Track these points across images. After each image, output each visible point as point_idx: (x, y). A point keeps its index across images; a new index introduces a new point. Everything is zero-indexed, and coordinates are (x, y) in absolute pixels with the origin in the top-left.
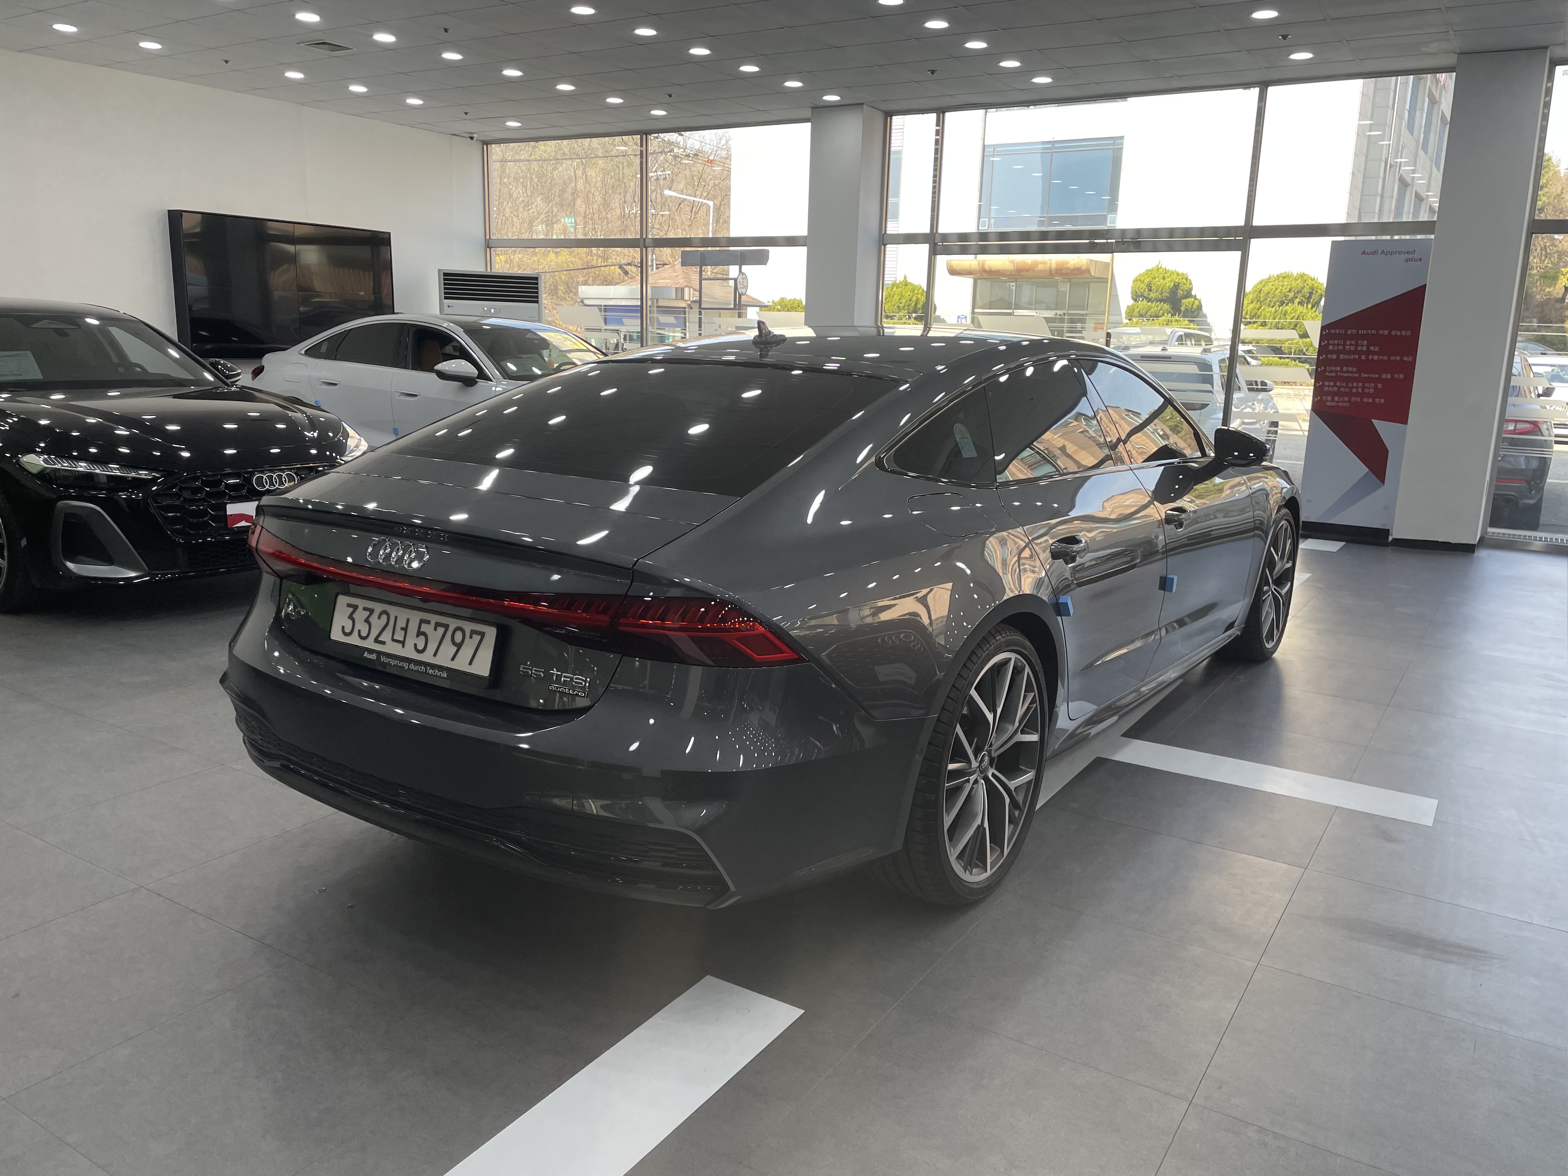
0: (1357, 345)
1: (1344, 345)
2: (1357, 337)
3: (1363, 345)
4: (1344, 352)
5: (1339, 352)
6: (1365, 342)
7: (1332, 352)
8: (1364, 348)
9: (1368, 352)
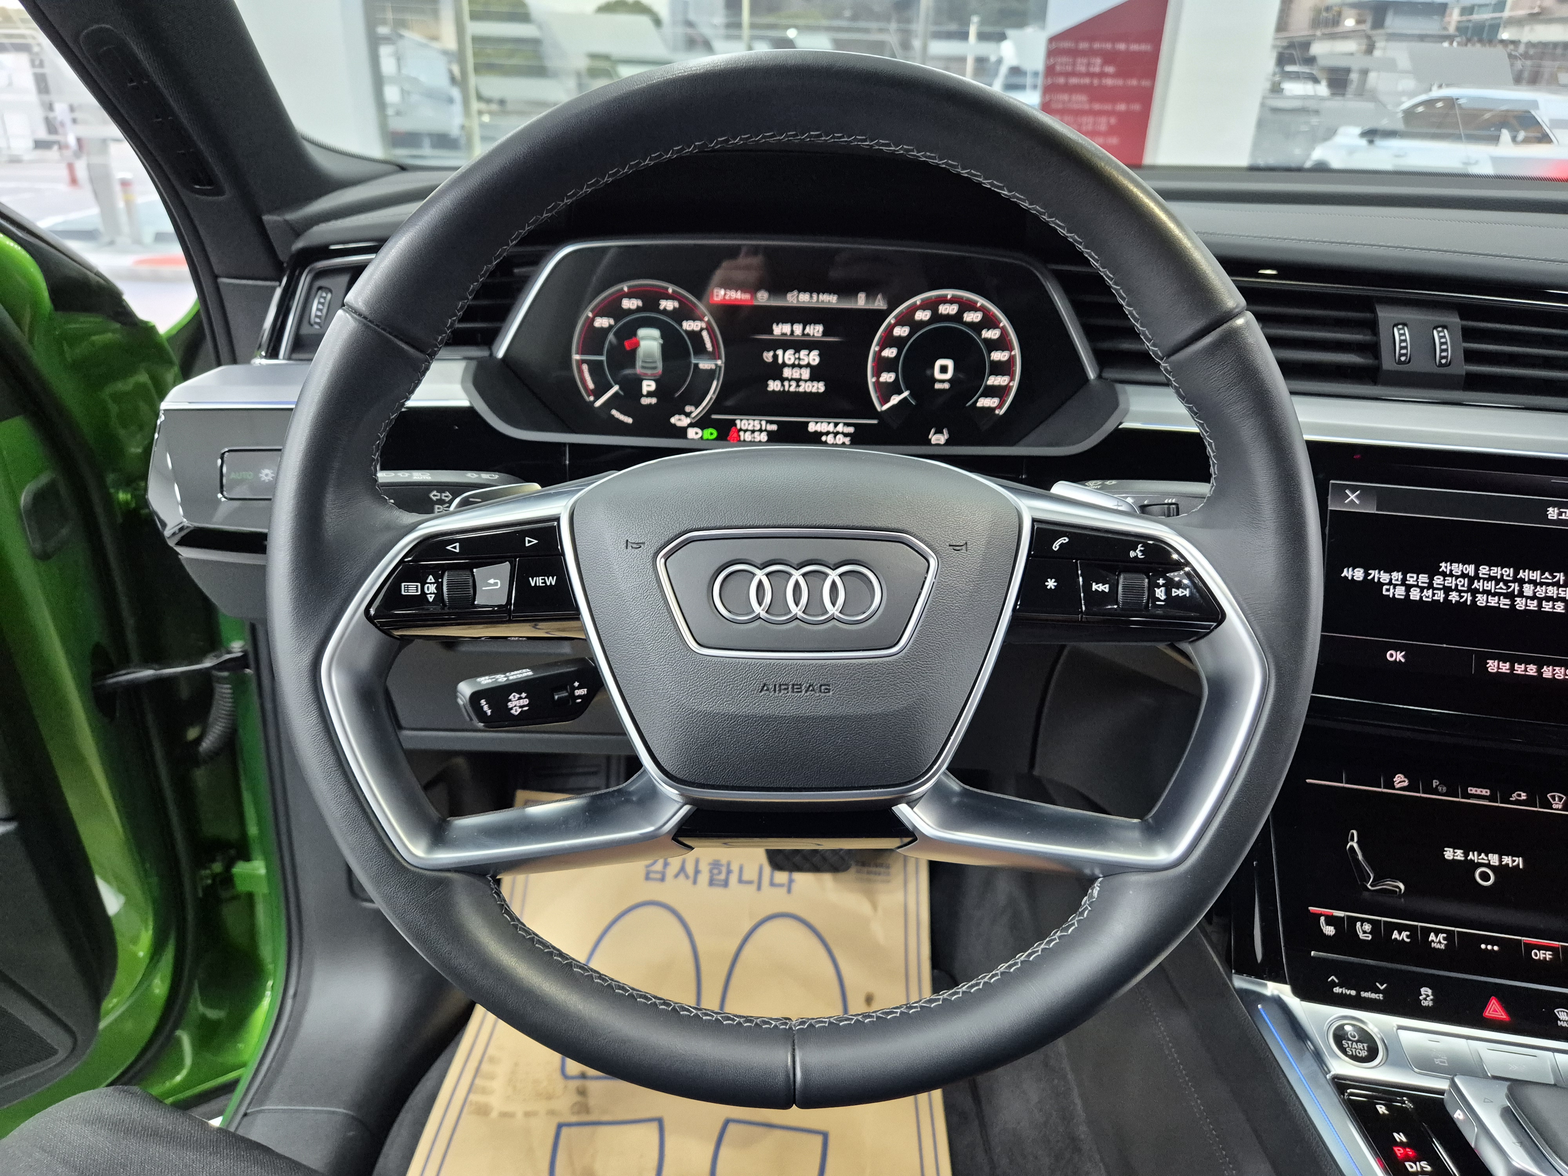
0: (1088, 65)
1: (1074, 64)
2: (1090, 53)
3: (1097, 64)
4: (1073, 74)
5: (1067, 75)
6: (1098, 61)
7: (1061, 74)
8: (1097, 69)
9: (1102, 75)
